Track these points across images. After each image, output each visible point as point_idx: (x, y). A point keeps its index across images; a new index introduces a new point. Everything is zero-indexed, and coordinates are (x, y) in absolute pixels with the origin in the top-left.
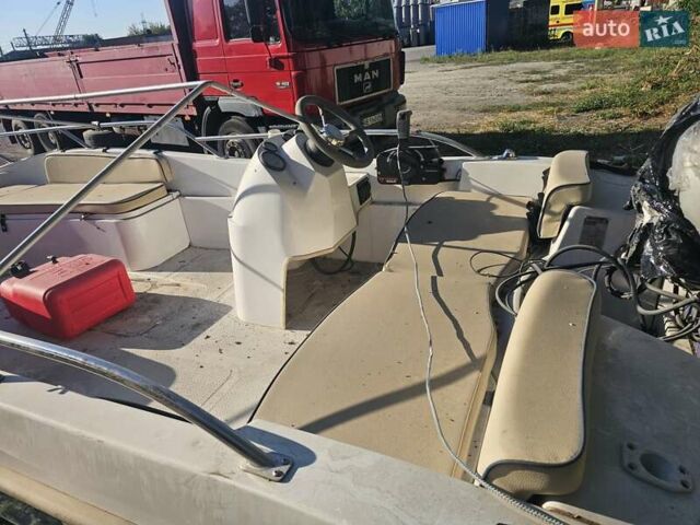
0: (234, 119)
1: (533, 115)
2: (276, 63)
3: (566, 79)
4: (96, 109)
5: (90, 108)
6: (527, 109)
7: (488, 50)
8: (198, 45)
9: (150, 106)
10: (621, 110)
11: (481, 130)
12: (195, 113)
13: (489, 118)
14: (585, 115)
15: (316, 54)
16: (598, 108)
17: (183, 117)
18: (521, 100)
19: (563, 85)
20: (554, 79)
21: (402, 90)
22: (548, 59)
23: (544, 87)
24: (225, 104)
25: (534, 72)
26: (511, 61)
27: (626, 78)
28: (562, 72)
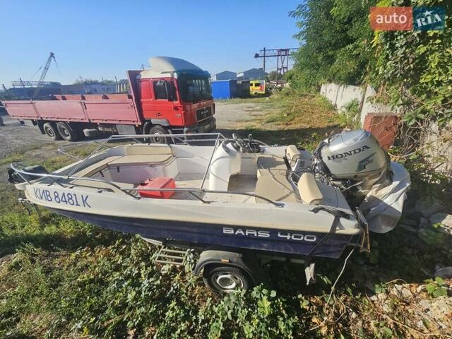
0: (157, 127)
1: (253, 123)
2: (176, 108)
3: (260, 110)
4: (92, 121)
5: (89, 120)
6: (251, 121)
7: (231, 98)
8: (142, 100)
9: (120, 121)
10: (279, 123)
11: (238, 129)
12: (140, 124)
13: (239, 124)
14: (269, 124)
15: (189, 106)
16: (273, 121)
17: (135, 125)
18: (247, 118)
19: (260, 113)
20: (257, 110)
21: (214, 116)
22: (252, 102)
23: (254, 113)
24: (153, 121)
25: (249, 107)
26: (240, 102)
27: (279, 111)
28: (258, 108)
